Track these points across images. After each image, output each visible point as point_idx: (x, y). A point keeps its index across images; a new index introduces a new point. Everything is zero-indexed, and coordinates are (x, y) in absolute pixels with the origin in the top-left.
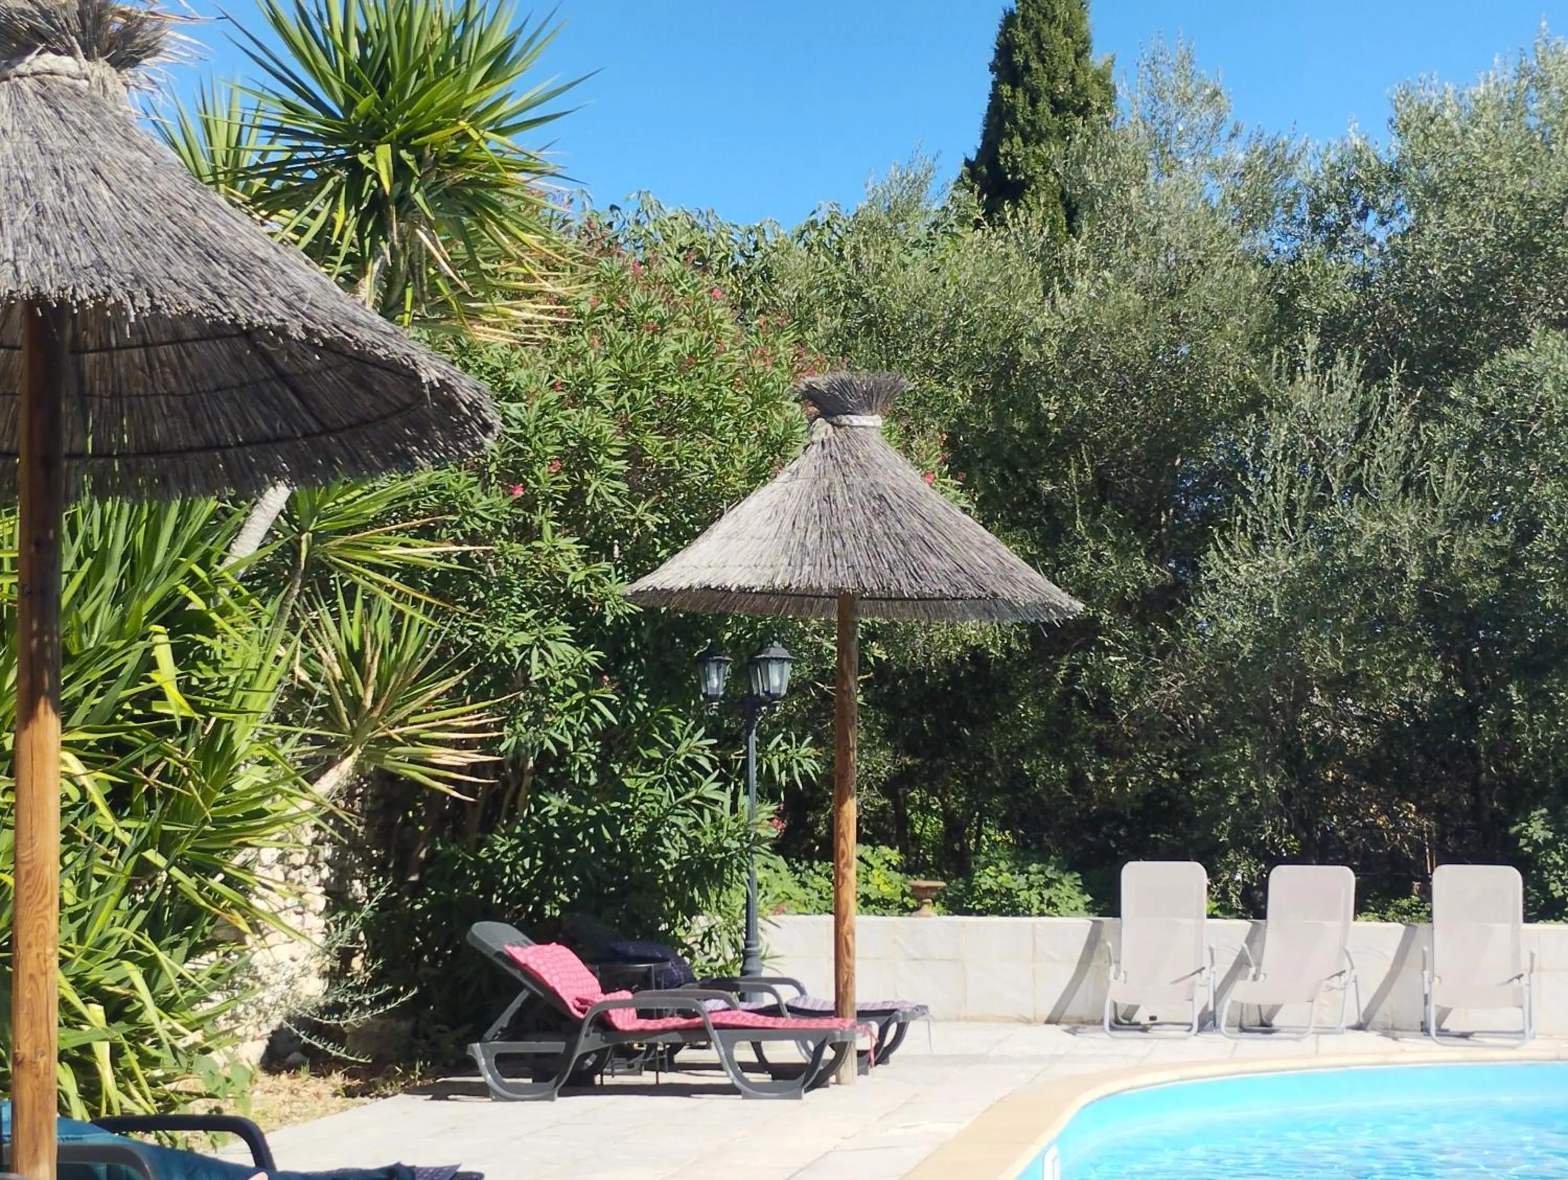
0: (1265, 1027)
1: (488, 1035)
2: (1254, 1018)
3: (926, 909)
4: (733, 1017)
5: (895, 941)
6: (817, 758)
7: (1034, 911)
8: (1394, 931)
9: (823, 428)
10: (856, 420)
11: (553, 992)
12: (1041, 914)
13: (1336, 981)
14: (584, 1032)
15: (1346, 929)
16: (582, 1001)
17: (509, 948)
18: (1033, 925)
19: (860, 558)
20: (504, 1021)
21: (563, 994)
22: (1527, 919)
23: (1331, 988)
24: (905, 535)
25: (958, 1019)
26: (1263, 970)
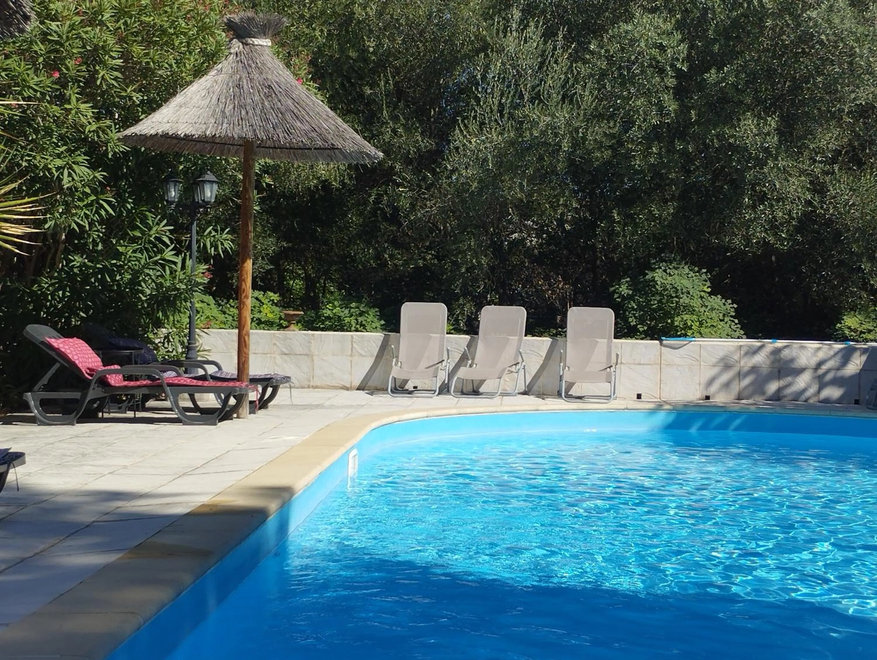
0: (476, 393)
1: (36, 388)
2: (469, 388)
3: (293, 327)
4: (179, 381)
5: (275, 344)
6: (232, 241)
7: (353, 328)
8: (546, 341)
9: (237, 46)
10: (256, 41)
11: (73, 365)
12: (357, 330)
13: (513, 369)
14: (92, 387)
15: (520, 341)
16: (91, 369)
17: (48, 339)
18: (352, 336)
19: (256, 121)
20: (45, 380)
21: (80, 366)
22: (615, 337)
23: (512, 372)
24: (283, 109)
25: (309, 387)
26: (475, 362)
